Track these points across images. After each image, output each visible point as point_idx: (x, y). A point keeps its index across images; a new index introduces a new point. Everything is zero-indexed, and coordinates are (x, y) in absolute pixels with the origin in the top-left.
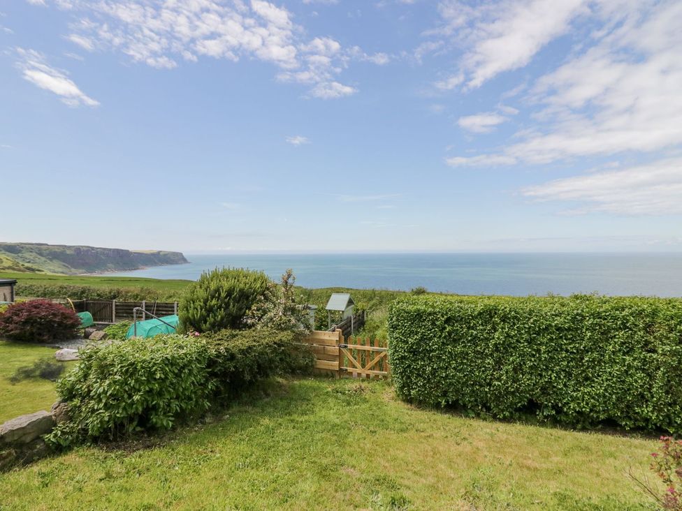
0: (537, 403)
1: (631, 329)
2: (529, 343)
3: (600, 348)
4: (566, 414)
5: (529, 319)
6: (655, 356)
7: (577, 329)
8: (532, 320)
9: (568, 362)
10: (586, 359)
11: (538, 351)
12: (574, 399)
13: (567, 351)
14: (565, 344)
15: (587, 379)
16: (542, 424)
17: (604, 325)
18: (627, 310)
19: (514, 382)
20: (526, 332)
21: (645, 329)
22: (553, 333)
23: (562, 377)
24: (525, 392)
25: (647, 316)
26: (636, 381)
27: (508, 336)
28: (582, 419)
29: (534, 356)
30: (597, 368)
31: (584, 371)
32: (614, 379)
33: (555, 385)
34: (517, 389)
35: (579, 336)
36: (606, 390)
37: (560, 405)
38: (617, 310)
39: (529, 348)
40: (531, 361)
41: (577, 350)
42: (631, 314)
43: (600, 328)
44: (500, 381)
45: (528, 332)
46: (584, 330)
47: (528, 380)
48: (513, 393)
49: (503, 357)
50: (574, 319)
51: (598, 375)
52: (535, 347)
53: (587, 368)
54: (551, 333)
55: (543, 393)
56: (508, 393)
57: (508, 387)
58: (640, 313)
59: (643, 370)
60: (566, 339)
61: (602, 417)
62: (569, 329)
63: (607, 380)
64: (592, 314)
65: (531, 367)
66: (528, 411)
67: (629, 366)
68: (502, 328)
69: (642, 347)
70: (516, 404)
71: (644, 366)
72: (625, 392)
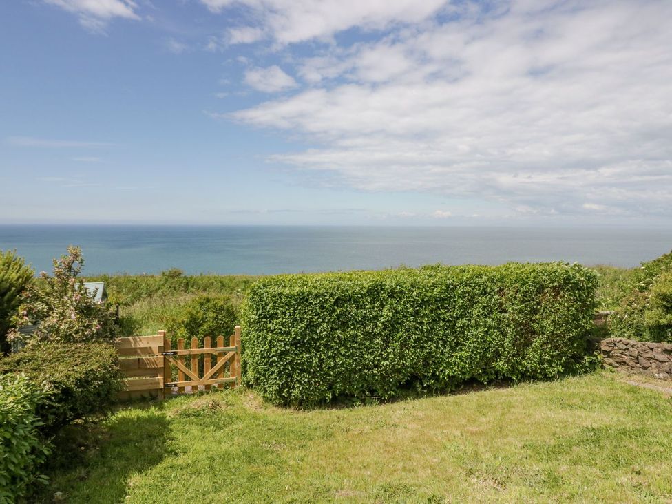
0: (418, 376)
1: (489, 294)
2: (414, 316)
3: (468, 313)
4: (442, 381)
6: (507, 315)
7: (451, 297)
9: (445, 331)
10: (458, 325)
11: (421, 323)
12: (449, 364)
13: (444, 320)
14: (443, 313)
15: (458, 344)
17: (470, 292)
19: (400, 359)
21: (498, 292)
22: (433, 304)
23: (440, 346)
24: (410, 367)
25: (498, 281)
26: (494, 339)
27: (397, 312)
29: (417, 329)
30: (466, 332)
31: (456, 337)
32: (479, 341)
33: (434, 354)
34: (403, 365)
35: (452, 304)
36: (472, 352)
37: (437, 373)
39: (414, 321)
42: (488, 280)
43: (468, 295)
44: (388, 360)
45: (413, 306)
47: (413, 354)
48: (398, 371)
50: (448, 289)
51: (468, 340)
52: (419, 320)
53: (459, 334)
54: (431, 304)
55: (425, 365)
56: (394, 371)
57: (395, 365)
59: (499, 329)
60: (443, 309)
63: (474, 342)
65: (415, 341)
67: (490, 327)
68: (390, 304)
69: (498, 309)
70: (400, 381)
71: (499, 324)
72: (486, 350)
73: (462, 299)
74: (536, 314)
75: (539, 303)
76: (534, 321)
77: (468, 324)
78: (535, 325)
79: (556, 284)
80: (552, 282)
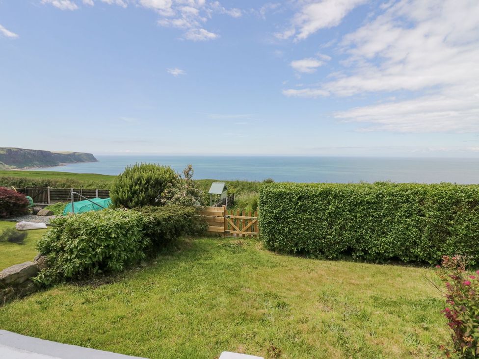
0: (353, 249)
1: (411, 202)
2: (350, 212)
3: (392, 214)
4: (370, 254)
5: (351, 197)
6: (424, 218)
7: (379, 203)
8: (352, 198)
9: (373, 223)
10: (384, 221)
11: (355, 216)
12: (375, 245)
13: (373, 216)
14: (372, 212)
15: (384, 233)
16: (356, 261)
17: (395, 200)
18: (409, 191)
19: (340, 236)
20: (348, 205)
21: (419, 202)
22: (365, 205)
23: (369, 232)
24: (348, 242)
25: (421, 194)
26: (412, 234)
27: (338, 207)
28: (379, 257)
29: (352, 220)
30: (390, 226)
31: (382, 228)
32: (400, 233)
33: (364, 237)
34: (342, 240)
35: (380, 207)
36: (394, 239)
37: (367, 249)
38: (403, 191)
39: (350, 215)
40: (351, 223)
41: (379, 216)
42: (412, 193)
43: (393, 202)
44: (331, 236)
45: (350, 205)
46: (383, 203)
47: (349, 234)
48: (339, 243)
49: (334, 221)
50: (378, 196)
51: (390, 231)
52: (354, 214)
53: (384, 227)
54: (363, 205)
55: (357, 242)
56: (335, 243)
57: (336, 239)
58: (416, 193)
59: (417, 227)
60: (372, 209)
61: (391, 255)
62: (374, 203)
63: (395, 233)
64: (389, 194)
65: (351, 227)
66: (347, 253)
67: (409, 225)
68: (334, 203)
69: (417, 213)
70: (340, 249)
71: (417, 224)
72: (405, 240)
73: (388, 204)
74: (451, 220)
75: (455, 213)
76: (450, 225)
77: (392, 221)
78: (450, 228)
79: (472, 200)
80: (468, 198)
